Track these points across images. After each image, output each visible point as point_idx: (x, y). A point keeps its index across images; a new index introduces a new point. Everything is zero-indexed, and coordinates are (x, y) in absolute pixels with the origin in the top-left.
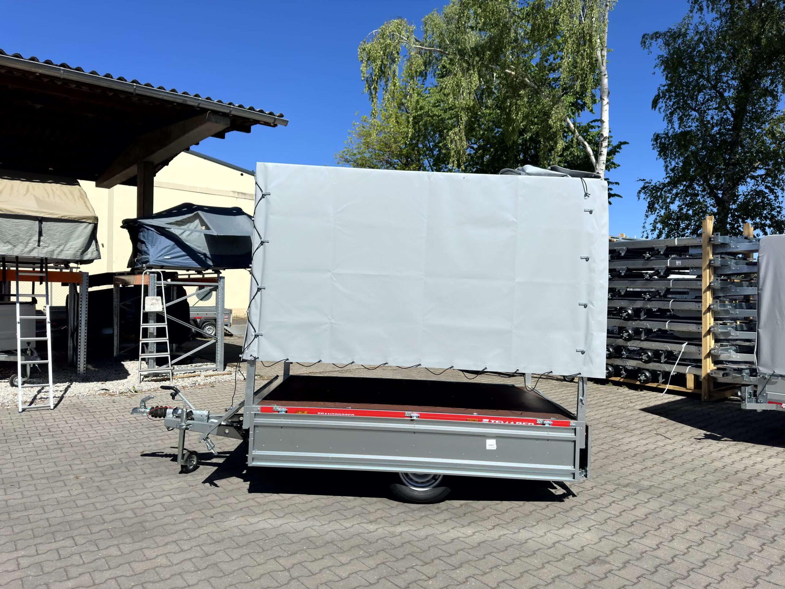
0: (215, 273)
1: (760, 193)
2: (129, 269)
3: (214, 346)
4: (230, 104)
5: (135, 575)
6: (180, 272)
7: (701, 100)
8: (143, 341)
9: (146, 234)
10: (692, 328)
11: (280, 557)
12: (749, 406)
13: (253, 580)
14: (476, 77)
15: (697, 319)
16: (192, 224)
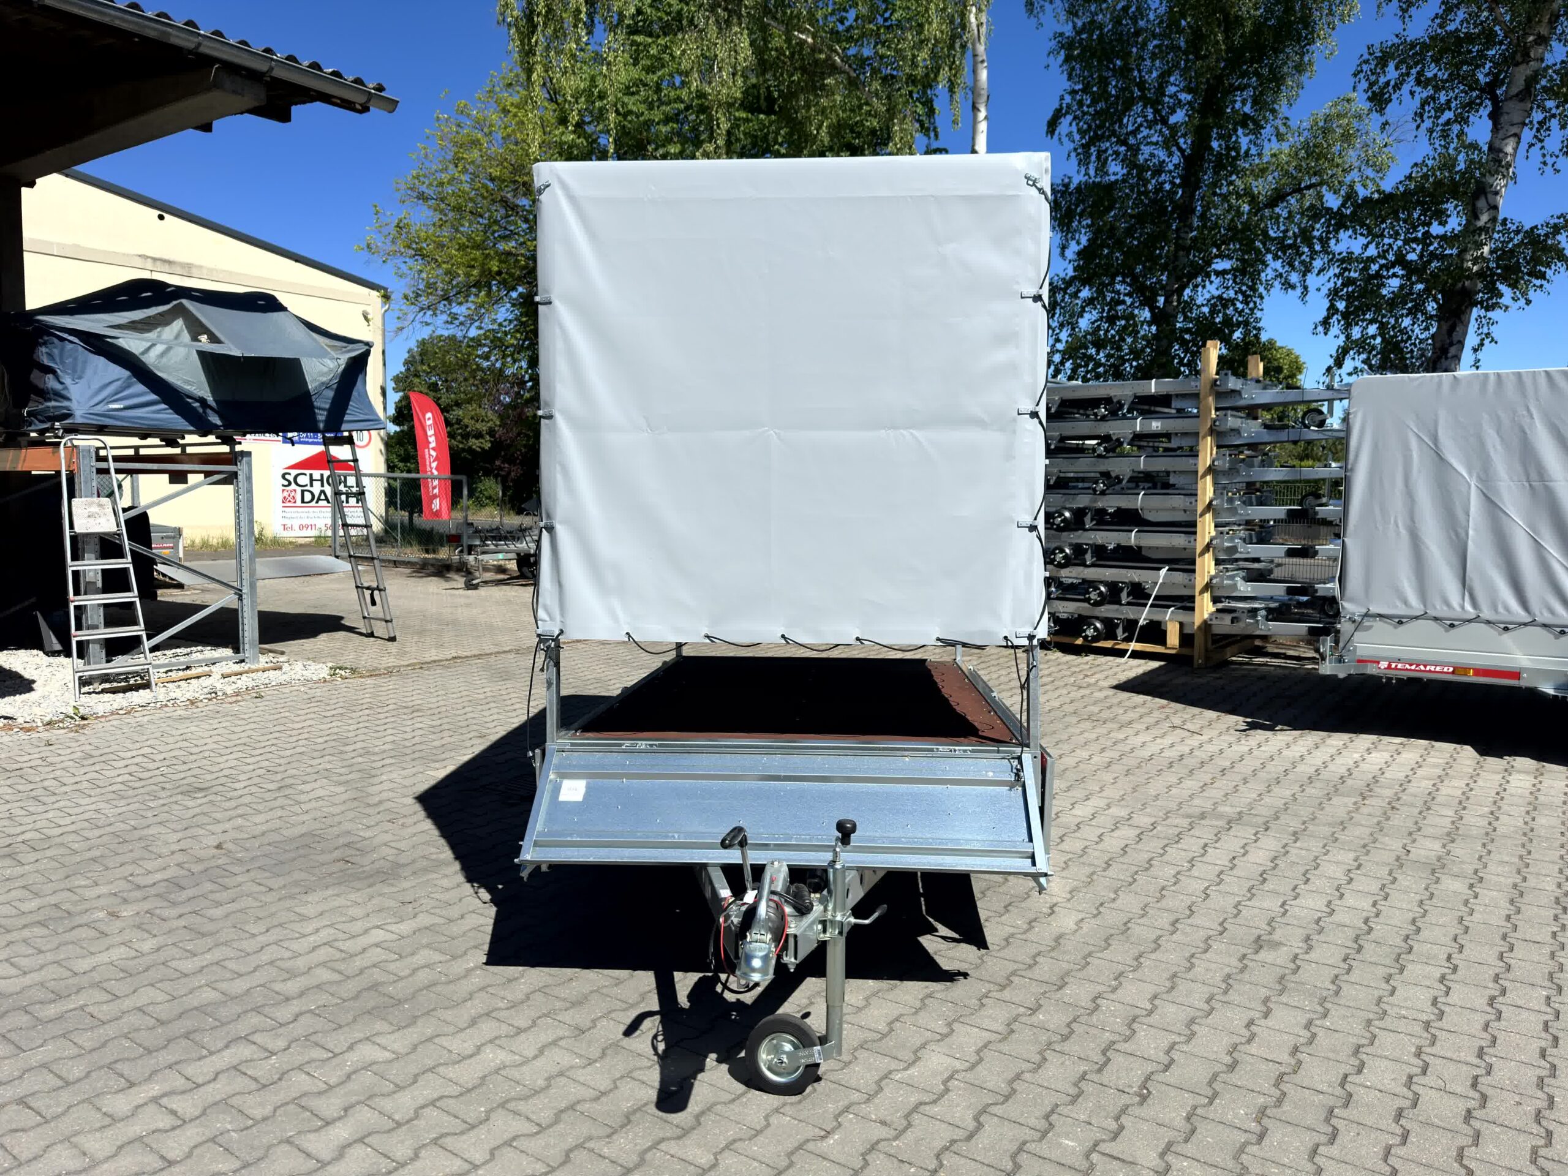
0: (223, 443)
3: (233, 610)
4: (267, 50)
8: (75, 601)
9: (56, 352)
12: (1327, 668)
14: (744, 41)
15: (1189, 527)
16: (167, 329)
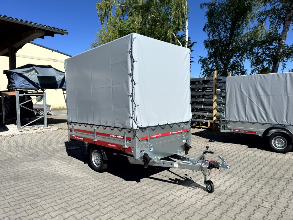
0: (42, 91)
1: (237, 62)
2: (7, 90)
3: (43, 118)
4: (45, 26)
5: (16, 190)
6: (28, 90)
7: (220, 28)
9: (13, 76)
10: (210, 107)
11: (66, 182)
12: (222, 131)
13: (56, 189)
14: (141, 18)
15: (211, 104)
16: (32, 72)
